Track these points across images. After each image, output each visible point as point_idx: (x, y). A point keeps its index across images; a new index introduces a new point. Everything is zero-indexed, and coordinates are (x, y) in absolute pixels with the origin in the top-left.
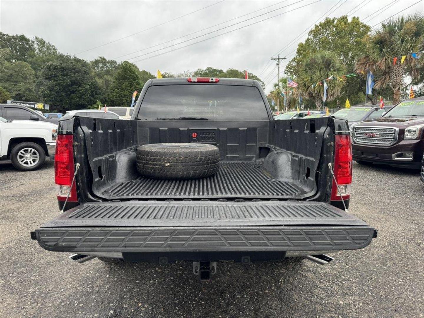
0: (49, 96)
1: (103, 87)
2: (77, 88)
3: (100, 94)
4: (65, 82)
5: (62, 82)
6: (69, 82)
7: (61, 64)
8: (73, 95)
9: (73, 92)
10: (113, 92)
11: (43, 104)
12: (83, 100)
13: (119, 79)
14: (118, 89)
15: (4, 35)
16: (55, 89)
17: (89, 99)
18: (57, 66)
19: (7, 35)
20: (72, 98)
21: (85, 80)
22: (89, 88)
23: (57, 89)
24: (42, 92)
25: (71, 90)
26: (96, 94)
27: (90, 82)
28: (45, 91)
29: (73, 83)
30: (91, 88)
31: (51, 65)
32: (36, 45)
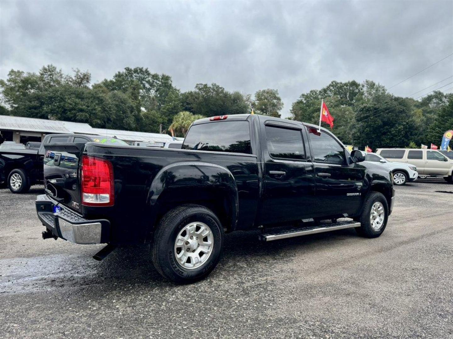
0: (359, 138)
1: (420, 126)
2: (390, 128)
3: (416, 134)
4: (376, 124)
5: (373, 123)
6: (380, 123)
7: (375, 105)
8: (383, 137)
9: (384, 134)
10: (432, 132)
11: (352, 147)
12: (394, 141)
13: (443, 116)
14: (440, 128)
15: (338, 83)
16: (365, 131)
17: (401, 141)
18: (370, 108)
19: (341, 83)
20: (383, 140)
21: (400, 119)
22: (403, 128)
23: (367, 131)
24: (353, 135)
25: (382, 132)
26: (411, 135)
27: (405, 122)
28: (355, 134)
29: (385, 124)
30: (405, 128)
31: (365, 107)
32: (365, 89)
